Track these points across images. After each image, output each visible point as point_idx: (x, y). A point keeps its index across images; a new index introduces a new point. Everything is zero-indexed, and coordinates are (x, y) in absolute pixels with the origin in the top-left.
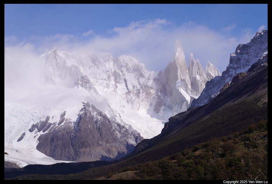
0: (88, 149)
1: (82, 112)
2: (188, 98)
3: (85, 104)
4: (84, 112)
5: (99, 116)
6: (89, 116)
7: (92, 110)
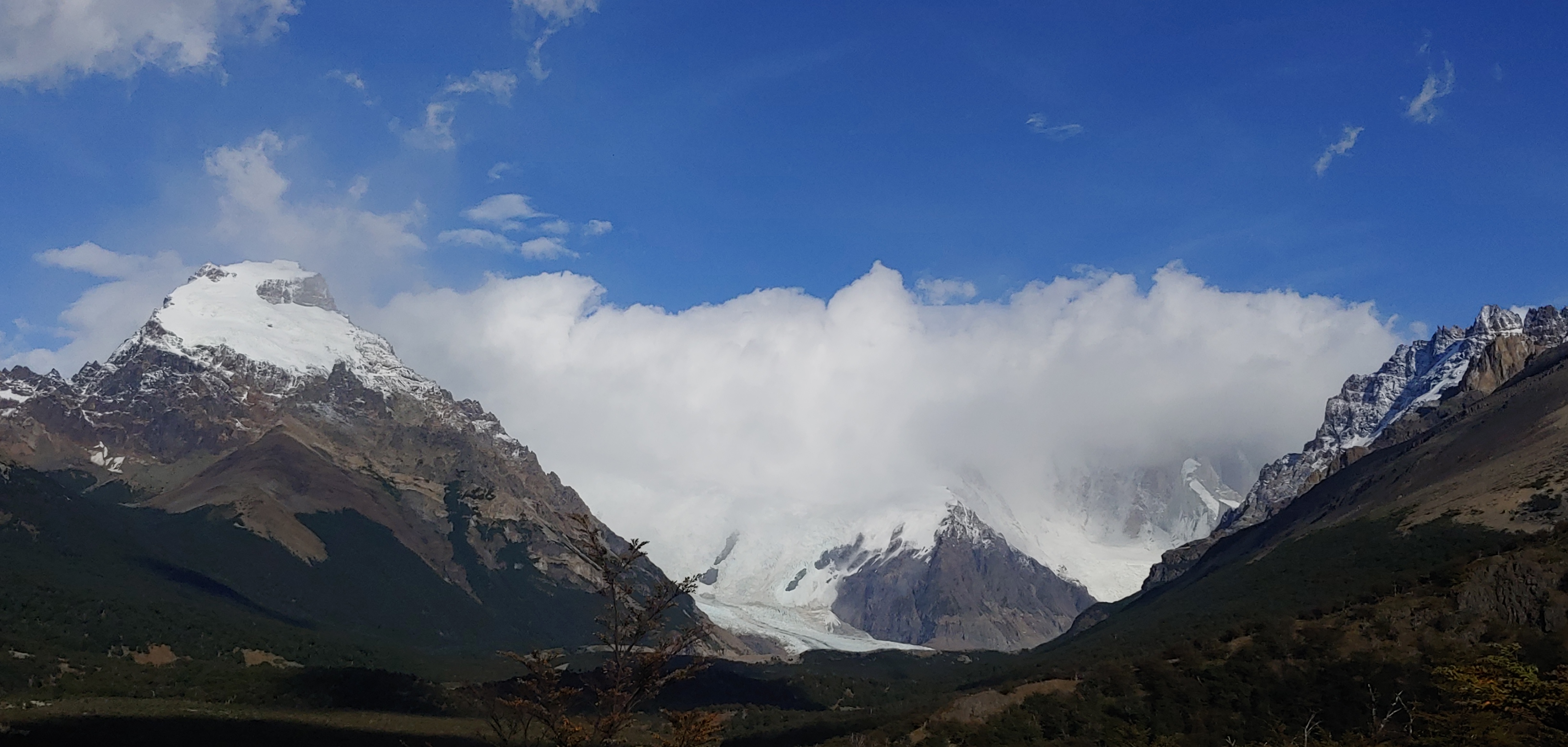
0: (956, 619)
1: (945, 528)
2: (1214, 506)
3: (952, 509)
4: (948, 528)
5: (985, 539)
6: (960, 538)
7: (970, 524)
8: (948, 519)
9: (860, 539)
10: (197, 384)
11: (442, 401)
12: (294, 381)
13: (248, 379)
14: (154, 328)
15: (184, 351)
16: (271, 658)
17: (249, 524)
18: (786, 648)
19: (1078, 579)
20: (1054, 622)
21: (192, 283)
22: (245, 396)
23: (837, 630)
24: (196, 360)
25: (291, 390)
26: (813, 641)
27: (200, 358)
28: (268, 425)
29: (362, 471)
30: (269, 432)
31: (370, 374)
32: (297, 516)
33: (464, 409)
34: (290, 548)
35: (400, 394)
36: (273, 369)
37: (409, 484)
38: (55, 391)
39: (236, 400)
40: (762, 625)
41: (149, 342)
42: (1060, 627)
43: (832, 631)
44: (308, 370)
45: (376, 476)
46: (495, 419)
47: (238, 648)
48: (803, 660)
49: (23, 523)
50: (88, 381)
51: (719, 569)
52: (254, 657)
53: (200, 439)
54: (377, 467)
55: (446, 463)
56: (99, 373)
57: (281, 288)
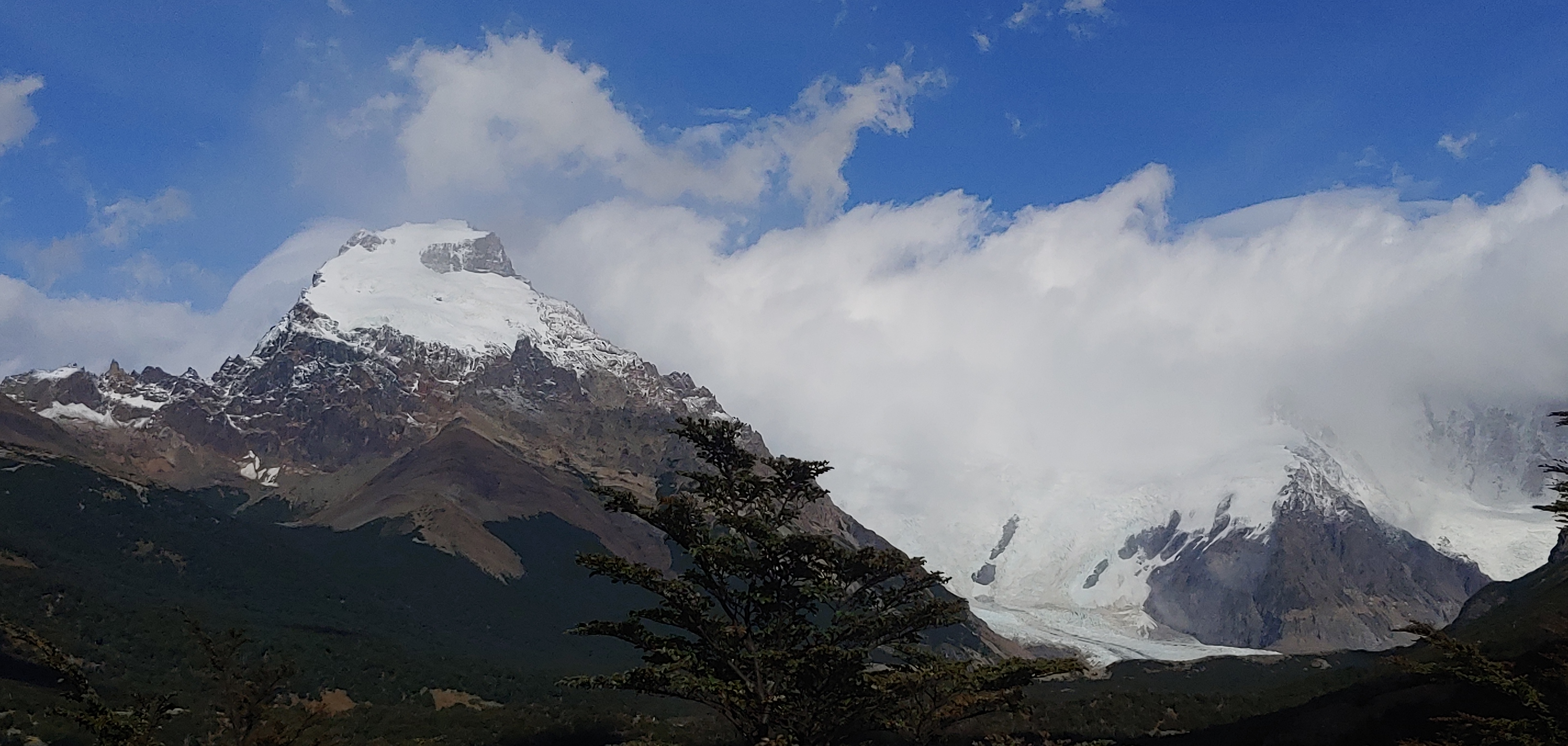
0: (1308, 612)
1: (1285, 498)
3: (1293, 473)
4: (1290, 499)
5: (1339, 509)
6: (1307, 510)
7: (1318, 491)
8: (1290, 486)
9: (1176, 518)
10: (359, 375)
11: (646, 376)
12: (472, 363)
13: (418, 365)
14: (303, 312)
15: (340, 336)
16: (466, 698)
17: (430, 538)
18: (1089, 660)
19: (1466, 553)
20: (1437, 612)
21: (344, 255)
22: (416, 385)
23: (1152, 635)
24: (356, 345)
25: (468, 375)
26: (1124, 650)
27: (360, 344)
28: (446, 418)
29: (557, 467)
30: (446, 427)
31: (559, 349)
32: (486, 525)
33: (672, 384)
34: (480, 564)
35: (596, 371)
36: (446, 351)
37: (614, 479)
38: (194, 394)
39: (406, 391)
40: (1056, 632)
41: (298, 327)
42: (1445, 616)
43: (1146, 636)
44: (487, 349)
45: (574, 472)
46: (709, 395)
47: (425, 689)
48: (1110, 673)
49: (167, 553)
50: (231, 379)
51: (997, 564)
52: (445, 698)
53: (367, 440)
54: (576, 461)
55: (655, 451)
56: (243, 369)
57: (449, 254)
